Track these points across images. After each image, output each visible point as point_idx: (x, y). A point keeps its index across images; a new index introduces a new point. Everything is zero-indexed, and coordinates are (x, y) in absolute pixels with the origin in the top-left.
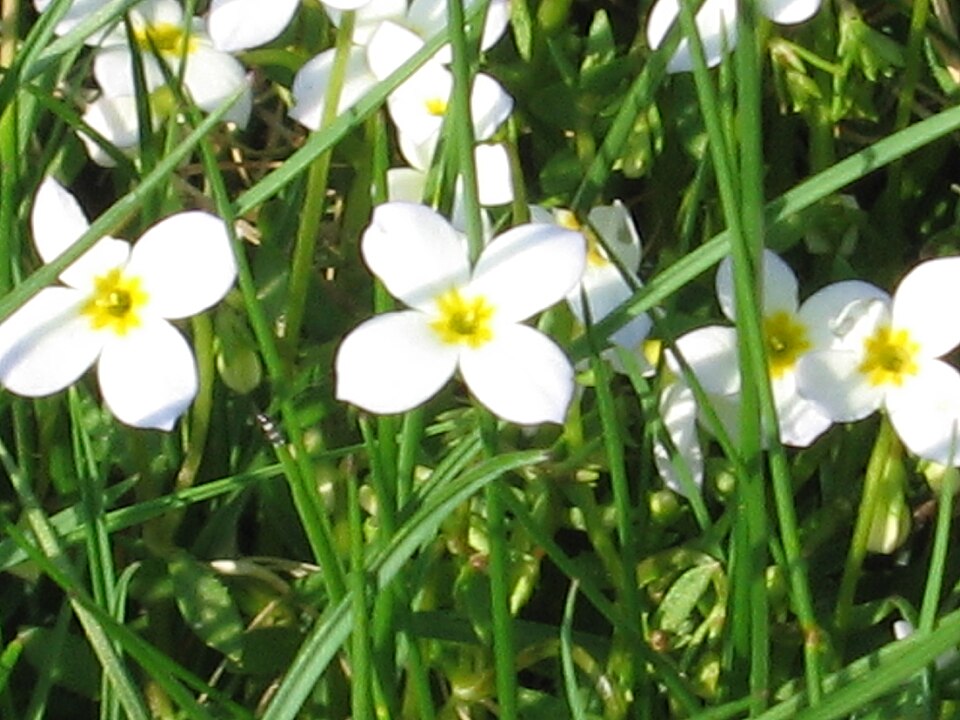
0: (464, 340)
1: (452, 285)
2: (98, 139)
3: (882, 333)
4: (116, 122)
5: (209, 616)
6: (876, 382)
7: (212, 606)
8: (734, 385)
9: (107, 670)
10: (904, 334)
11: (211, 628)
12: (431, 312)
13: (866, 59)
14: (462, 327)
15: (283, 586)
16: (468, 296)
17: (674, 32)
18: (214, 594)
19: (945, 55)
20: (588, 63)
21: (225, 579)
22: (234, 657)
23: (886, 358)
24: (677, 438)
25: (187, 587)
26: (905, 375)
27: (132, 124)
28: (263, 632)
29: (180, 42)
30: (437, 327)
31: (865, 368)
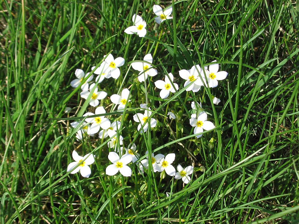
0: (119, 167)
1: (118, 160)
2: (78, 139)
3: (164, 161)
4: (80, 137)
5: (91, 188)
6: (164, 167)
7: (92, 187)
8: (148, 165)
9: (81, 200)
10: (166, 162)
11: (92, 190)
12: (115, 164)
13: (159, 125)
14: (119, 166)
15: (99, 184)
16: (120, 162)
17: (141, 129)
18: (92, 186)
19: (167, 123)
20: (129, 126)
21: (93, 184)
22: (94, 193)
23: (165, 164)
24: (141, 169)
25: (89, 185)
26: (167, 166)
27: (81, 137)
28: (97, 189)
29: (86, 127)
30: (116, 166)
31: (162, 165)
